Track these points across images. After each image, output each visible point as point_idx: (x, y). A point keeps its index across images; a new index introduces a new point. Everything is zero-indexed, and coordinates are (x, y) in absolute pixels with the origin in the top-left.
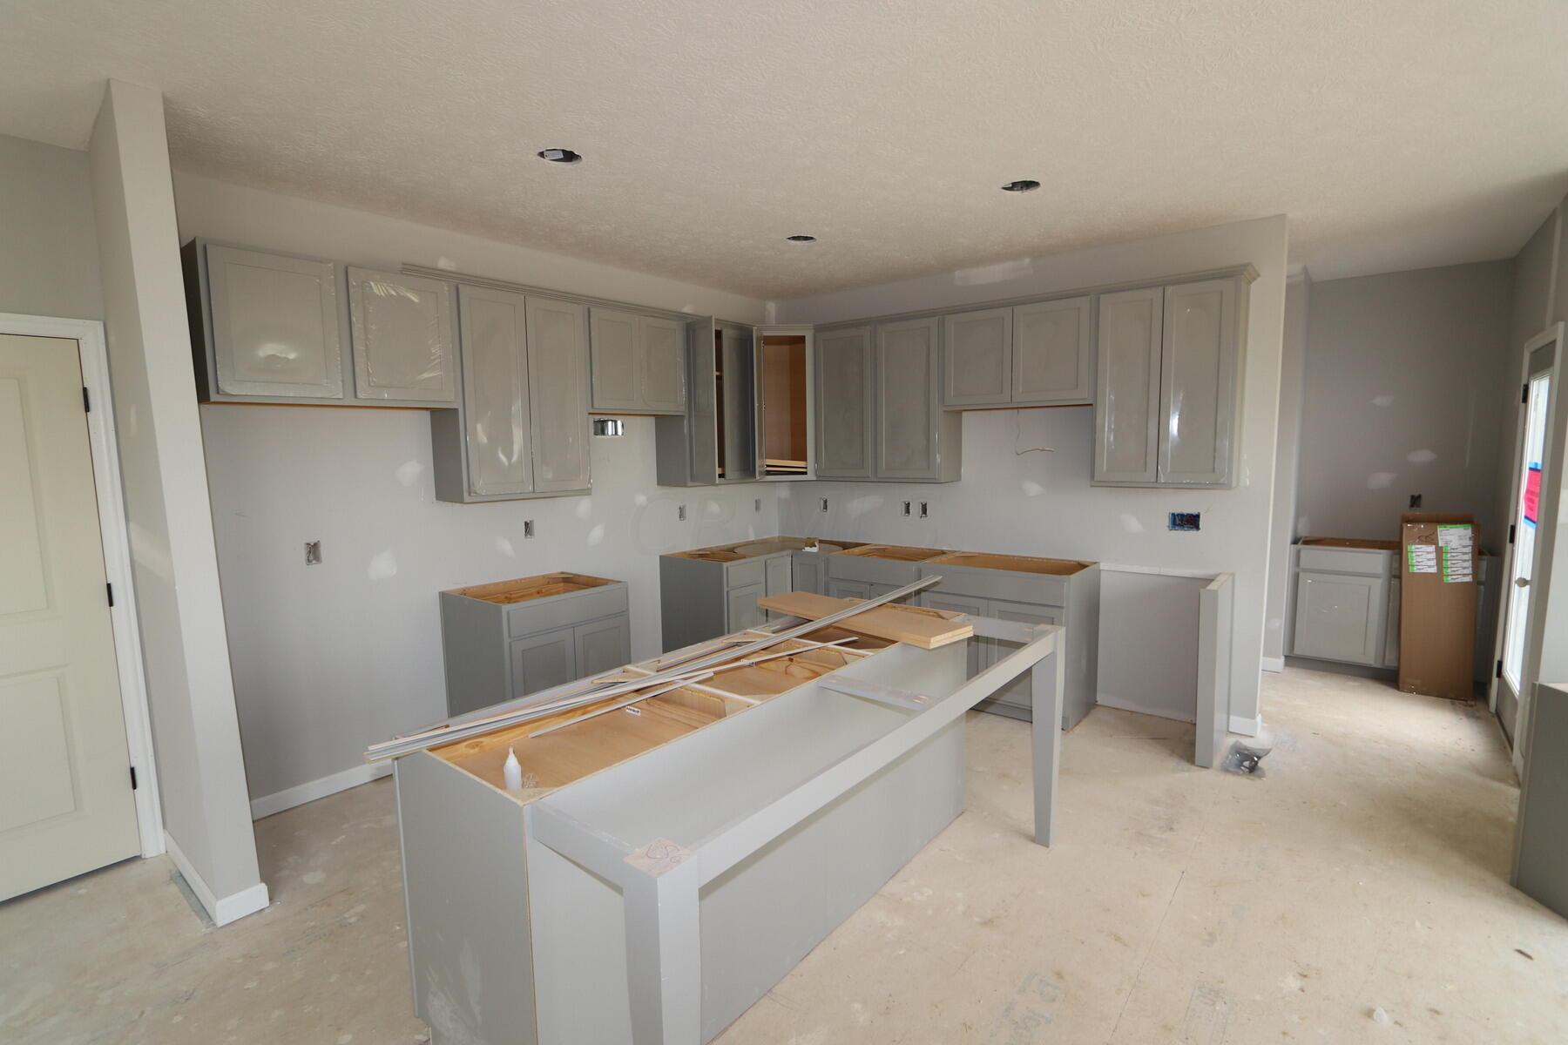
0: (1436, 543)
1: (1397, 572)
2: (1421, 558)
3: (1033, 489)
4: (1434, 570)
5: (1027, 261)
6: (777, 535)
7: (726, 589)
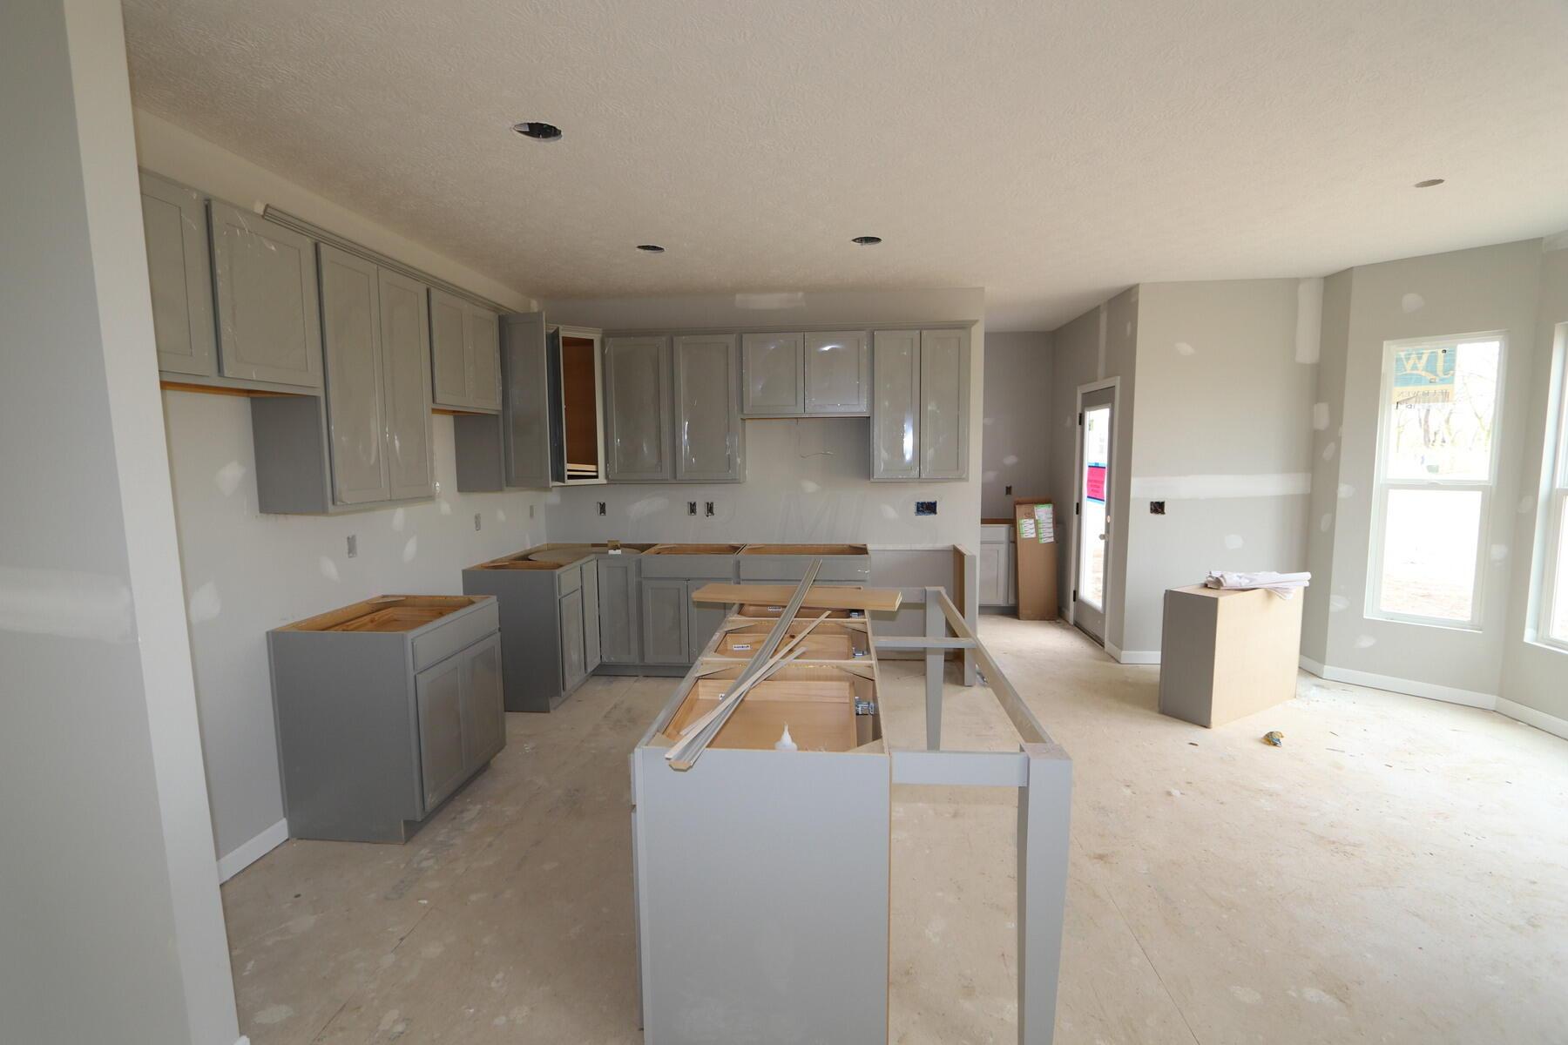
0: (1034, 518)
1: (1013, 541)
2: (1027, 528)
3: (810, 487)
4: (1033, 536)
5: (800, 294)
6: (545, 543)
7: (558, 597)
